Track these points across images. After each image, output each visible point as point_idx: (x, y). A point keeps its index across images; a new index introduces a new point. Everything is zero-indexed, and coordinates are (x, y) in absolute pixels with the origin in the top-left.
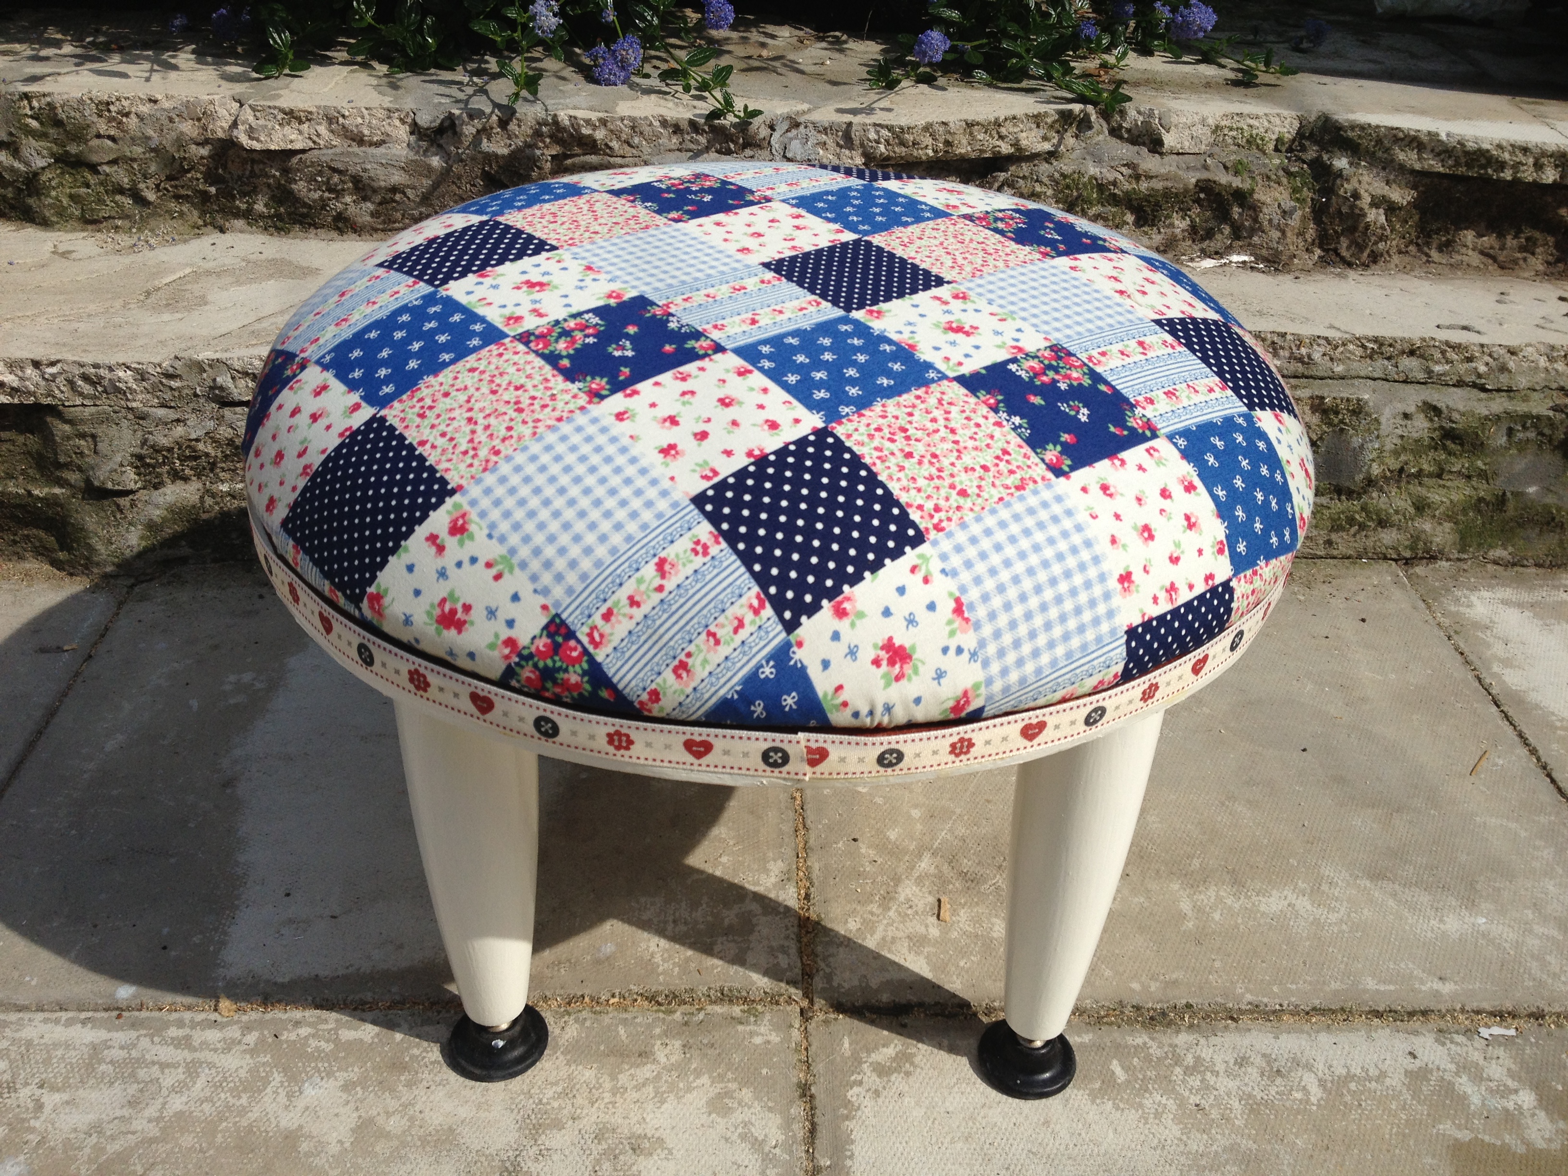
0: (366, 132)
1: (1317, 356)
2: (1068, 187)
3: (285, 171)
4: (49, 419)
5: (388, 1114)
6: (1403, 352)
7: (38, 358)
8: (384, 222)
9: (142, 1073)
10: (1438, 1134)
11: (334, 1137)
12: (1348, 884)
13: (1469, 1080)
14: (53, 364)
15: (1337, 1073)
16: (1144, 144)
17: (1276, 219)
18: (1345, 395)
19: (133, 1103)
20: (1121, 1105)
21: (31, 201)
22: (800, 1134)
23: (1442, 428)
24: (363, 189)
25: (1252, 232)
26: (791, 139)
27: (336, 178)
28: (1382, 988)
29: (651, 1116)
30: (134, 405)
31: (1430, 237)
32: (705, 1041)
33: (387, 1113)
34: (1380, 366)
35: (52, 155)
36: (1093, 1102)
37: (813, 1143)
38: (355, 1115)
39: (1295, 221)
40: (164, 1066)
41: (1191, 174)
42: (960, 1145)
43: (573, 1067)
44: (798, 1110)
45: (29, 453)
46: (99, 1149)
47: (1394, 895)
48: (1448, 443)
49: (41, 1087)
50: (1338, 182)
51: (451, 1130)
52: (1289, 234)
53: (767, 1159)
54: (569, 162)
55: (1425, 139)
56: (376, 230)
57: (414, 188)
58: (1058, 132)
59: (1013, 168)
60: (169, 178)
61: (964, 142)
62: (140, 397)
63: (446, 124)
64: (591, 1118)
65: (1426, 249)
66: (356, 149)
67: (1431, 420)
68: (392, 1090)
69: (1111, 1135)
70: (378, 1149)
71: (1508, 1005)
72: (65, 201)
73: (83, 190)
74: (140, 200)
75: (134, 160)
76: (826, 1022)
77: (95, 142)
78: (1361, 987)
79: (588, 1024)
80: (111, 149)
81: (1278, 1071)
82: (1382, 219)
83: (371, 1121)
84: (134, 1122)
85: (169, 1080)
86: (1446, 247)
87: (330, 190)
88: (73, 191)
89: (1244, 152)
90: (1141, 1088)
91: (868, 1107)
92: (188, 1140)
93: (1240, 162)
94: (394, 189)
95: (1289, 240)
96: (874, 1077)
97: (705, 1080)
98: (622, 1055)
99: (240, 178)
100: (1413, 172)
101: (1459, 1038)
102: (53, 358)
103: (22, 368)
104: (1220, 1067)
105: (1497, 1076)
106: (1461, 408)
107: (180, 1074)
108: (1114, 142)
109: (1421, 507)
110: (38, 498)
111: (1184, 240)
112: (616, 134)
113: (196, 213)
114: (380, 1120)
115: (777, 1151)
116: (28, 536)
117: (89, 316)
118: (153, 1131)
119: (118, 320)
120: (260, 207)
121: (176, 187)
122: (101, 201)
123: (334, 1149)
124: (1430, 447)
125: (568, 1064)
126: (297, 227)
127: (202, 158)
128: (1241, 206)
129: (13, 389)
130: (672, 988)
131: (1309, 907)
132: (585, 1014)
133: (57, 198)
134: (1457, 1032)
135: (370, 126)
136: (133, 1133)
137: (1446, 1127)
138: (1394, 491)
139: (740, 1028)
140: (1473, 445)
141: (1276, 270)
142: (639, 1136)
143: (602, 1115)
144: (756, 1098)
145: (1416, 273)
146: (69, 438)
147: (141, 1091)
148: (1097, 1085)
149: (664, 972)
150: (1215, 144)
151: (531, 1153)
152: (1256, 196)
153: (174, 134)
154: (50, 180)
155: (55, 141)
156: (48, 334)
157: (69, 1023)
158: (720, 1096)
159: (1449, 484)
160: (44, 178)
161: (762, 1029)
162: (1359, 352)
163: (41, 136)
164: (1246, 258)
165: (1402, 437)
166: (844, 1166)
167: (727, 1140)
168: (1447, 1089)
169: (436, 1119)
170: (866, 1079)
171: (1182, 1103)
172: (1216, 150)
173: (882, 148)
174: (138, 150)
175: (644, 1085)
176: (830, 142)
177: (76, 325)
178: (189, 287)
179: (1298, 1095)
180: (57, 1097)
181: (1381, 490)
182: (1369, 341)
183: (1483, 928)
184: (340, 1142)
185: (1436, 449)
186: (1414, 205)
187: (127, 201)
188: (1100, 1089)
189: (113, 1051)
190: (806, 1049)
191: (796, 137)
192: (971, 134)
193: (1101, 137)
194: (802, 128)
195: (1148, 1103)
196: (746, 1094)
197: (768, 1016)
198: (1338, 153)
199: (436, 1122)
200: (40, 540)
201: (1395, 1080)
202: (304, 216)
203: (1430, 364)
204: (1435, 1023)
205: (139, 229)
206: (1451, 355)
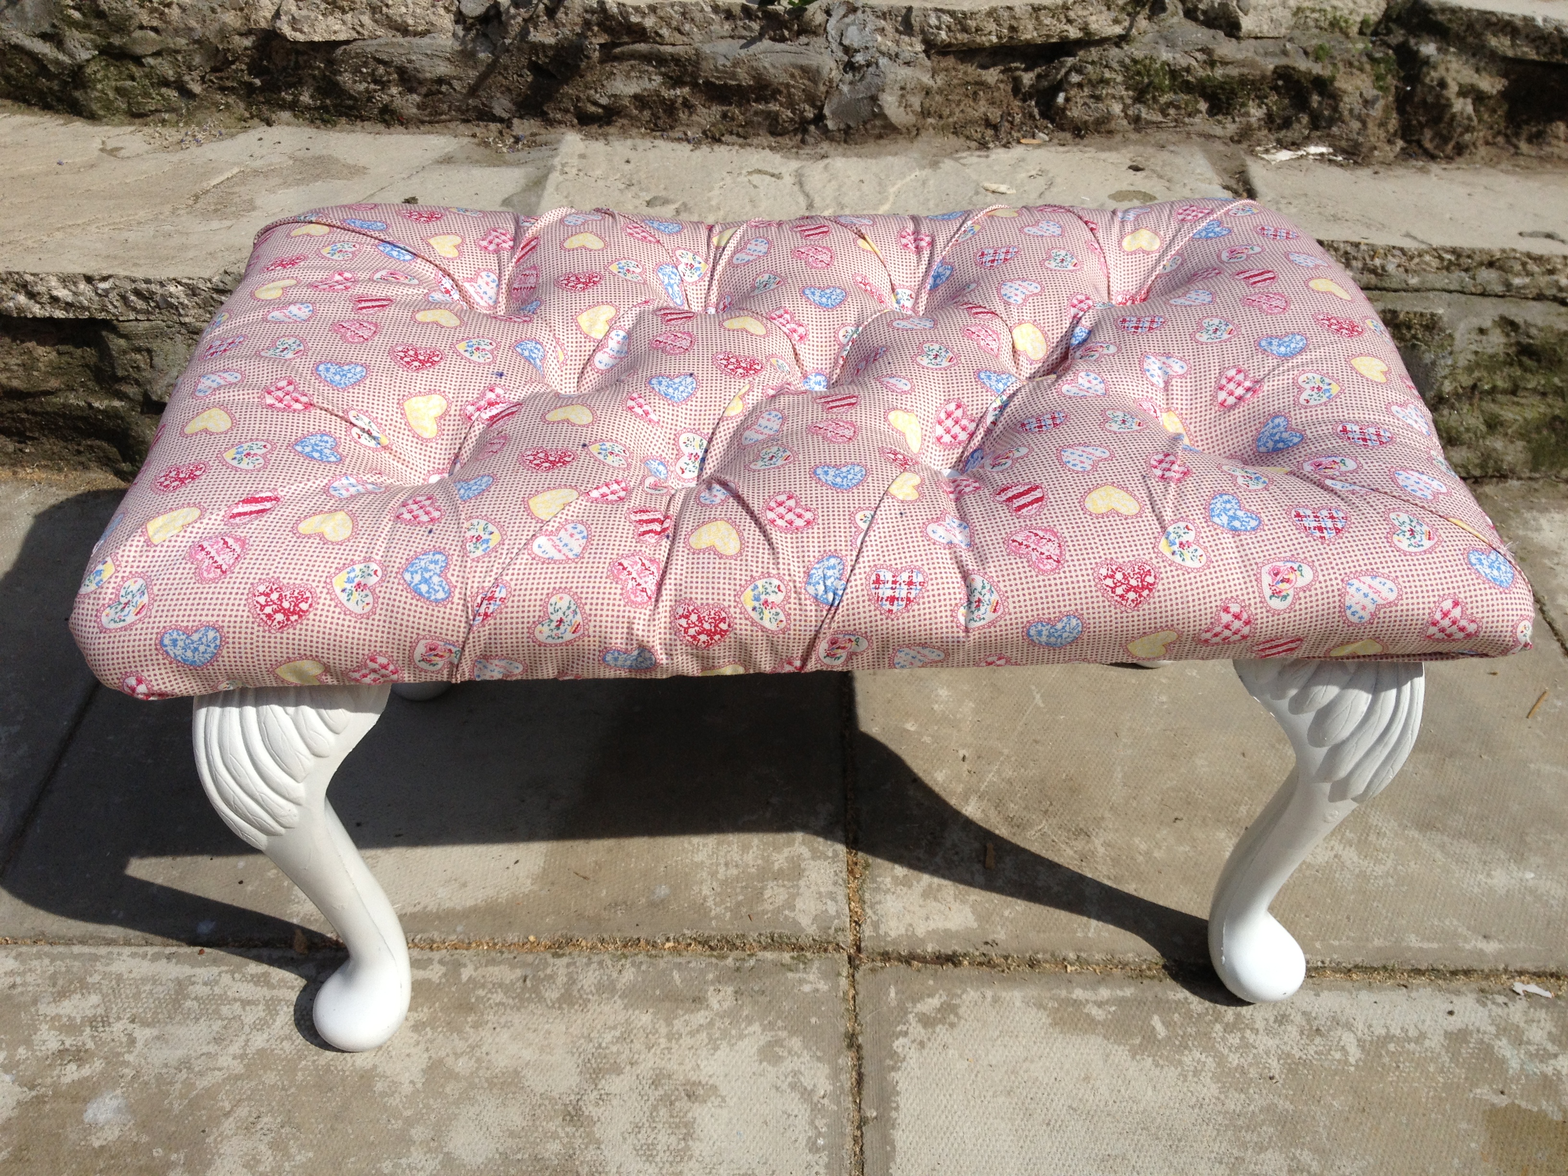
0: (411, 22)
1: (1391, 268)
2: (1139, 73)
3: (330, 62)
4: (104, 333)
5: (457, 1056)
6: (1481, 264)
7: (90, 274)
8: (431, 114)
9: (225, 1010)
10: (1474, 1098)
11: (405, 1078)
12: (1396, 834)
13: (1509, 1042)
14: (105, 279)
15: (1376, 1033)
16: (1220, 27)
17: (1358, 108)
18: (1418, 309)
19: (218, 1040)
20: (1161, 1062)
21: (77, 94)
22: (848, 1085)
23: (1518, 343)
24: (409, 80)
25: (1331, 122)
26: (848, 25)
27: (381, 70)
28: (1426, 945)
29: (705, 1062)
30: (187, 320)
31: (1519, 126)
32: (756, 988)
33: (455, 1054)
34: (1456, 278)
35: (96, 47)
36: (1133, 1058)
37: (859, 1093)
38: (426, 1055)
39: (1377, 111)
40: (245, 1003)
41: (1269, 59)
42: (1001, 1099)
43: (630, 1012)
44: (847, 1060)
45: (87, 366)
46: (189, 1085)
47: (1442, 847)
48: (1525, 359)
49: (133, 1021)
50: (1425, 69)
51: (516, 1072)
52: (1370, 125)
53: (816, 1109)
54: (618, 50)
55: (1519, 23)
56: (423, 122)
57: (460, 79)
58: (1129, 14)
59: (1081, 53)
60: (214, 70)
61: (1030, 27)
62: (192, 312)
63: (492, 12)
64: (648, 1063)
65: (1514, 140)
66: (400, 39)
67: (1508, 335)
68: (460, 1031)
69: (1150, 1092)
70: (448, 1090)
71: (1552, 967)
72: (111, 95)
73: (129, 83)
74: (185, 92)
75: (178, 52)
76: (873, 970)
77: (138, 34)
78: (1404, 944)
79: (644, 967)
80: (154, 40)
81: (1318, 1030)
82: (1470, 109)
83: (441, 1061)
84: (221, 1059)
85: (250, 1016)
86: (1536, 138)
87: (375, 82)
88: (119, 84)
89: (1326, 36)
90: (1181, 1045)
91: (913, 1058)
92: (271, 1078)
93: (1321, 47)
94: (440, 81)
95: (1370, 132)
96: (920, 1028)
97: (756, 1027)
98: (676, 1000)
99: (285, 69)
100: (1505, 59)
101: (1501, 999)
102: (105, 273)
103: (75, 284)
104: (1260, 1025)
105: (1537, 1039)
106: (1540, 323)
107: (260, 1011)
108: (1190, 25)
109: (1493, 424)
110: (99, 410)
111: (1259, 129)
112: (666, 21)
113: (242, 105)
114: (449, 1061)
115: (826, 1101)
116: (91, 447)
117: (139, 223)
118: (238, 1068)
119: (167, 228)
120: (305, 98)
121: (221, 79)
122: (147, 95)
123: (407, 1089)
124: (1505, 363)
125: (626, 1008)
126: (343, 120)
127: (246, 49)
128: (1321, 94)
129: (67, 303)
130: (724, 933)
131: (1356, 859)
132: (641, 957)
133: (102, 91)
134: (1499, 993)
135: (414, 16)
136: (220, 1069)
137: (1484, 1092)
138: (1466, 407)
139: (790, 975)
140: (1551, 362)
141: (1355, 162)
142: (694, 1083)
143: (658, 1061)
144: (805, 1047)
145: (1503, 166)
146: (125, 352)
147: (225, 1027)
148: (1138, 1041)
149: (716, 917)
150: (1295, 27)
151: (592, 1097)
152: (1337, 84)
153: (216, 26)
154: (95, 73)
155: (98, 33)
156: (99, 245)
157: (156, 958)
158: (770, 1045)
159: (1523, 401)
160: (88, 71)
161: (811, 977)
162: (1435, 263)
163: (84, 27)
164: (1323, 150)
165: (1476, 353)
166: (889, 1118)
167: (777, 1089)
168: (1486, 1051)
169: (502, 1062)
170: (911, 1030)
171: (1221, 1060)
172: (1297, 33)
173: (943, 35)
174: (182, 42)
175: (698, 1031)
176: (889, 26)
177: (126, 234)
178: (236, 189)
179: (1338, 1055)
180: (148, 1032)
181: (1452, 407)
182: (1447, 251)
183: (1531, 883)
184: (412, 1082)
185: (1511, 365)
186: (1504, 95)
187: (173, 94)
188: (1141, 1044)
189: (198, 987)
190: (854, 998)
191: (853, 23)
192: (1037, 18)
193: (1175, 20)
194: (859, 12)
195: (1187, 1060)
196: (796, 1043)
197: (816, 964)
198: (1426, 38)
199: (502, 1064)
200: (104, 451)
201: (1435, 1042)
202: (350, 108)
203: (1510, 276)
204: (1475, 983)
205: (186, 123)
206: (1532, 267)
